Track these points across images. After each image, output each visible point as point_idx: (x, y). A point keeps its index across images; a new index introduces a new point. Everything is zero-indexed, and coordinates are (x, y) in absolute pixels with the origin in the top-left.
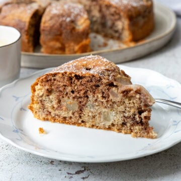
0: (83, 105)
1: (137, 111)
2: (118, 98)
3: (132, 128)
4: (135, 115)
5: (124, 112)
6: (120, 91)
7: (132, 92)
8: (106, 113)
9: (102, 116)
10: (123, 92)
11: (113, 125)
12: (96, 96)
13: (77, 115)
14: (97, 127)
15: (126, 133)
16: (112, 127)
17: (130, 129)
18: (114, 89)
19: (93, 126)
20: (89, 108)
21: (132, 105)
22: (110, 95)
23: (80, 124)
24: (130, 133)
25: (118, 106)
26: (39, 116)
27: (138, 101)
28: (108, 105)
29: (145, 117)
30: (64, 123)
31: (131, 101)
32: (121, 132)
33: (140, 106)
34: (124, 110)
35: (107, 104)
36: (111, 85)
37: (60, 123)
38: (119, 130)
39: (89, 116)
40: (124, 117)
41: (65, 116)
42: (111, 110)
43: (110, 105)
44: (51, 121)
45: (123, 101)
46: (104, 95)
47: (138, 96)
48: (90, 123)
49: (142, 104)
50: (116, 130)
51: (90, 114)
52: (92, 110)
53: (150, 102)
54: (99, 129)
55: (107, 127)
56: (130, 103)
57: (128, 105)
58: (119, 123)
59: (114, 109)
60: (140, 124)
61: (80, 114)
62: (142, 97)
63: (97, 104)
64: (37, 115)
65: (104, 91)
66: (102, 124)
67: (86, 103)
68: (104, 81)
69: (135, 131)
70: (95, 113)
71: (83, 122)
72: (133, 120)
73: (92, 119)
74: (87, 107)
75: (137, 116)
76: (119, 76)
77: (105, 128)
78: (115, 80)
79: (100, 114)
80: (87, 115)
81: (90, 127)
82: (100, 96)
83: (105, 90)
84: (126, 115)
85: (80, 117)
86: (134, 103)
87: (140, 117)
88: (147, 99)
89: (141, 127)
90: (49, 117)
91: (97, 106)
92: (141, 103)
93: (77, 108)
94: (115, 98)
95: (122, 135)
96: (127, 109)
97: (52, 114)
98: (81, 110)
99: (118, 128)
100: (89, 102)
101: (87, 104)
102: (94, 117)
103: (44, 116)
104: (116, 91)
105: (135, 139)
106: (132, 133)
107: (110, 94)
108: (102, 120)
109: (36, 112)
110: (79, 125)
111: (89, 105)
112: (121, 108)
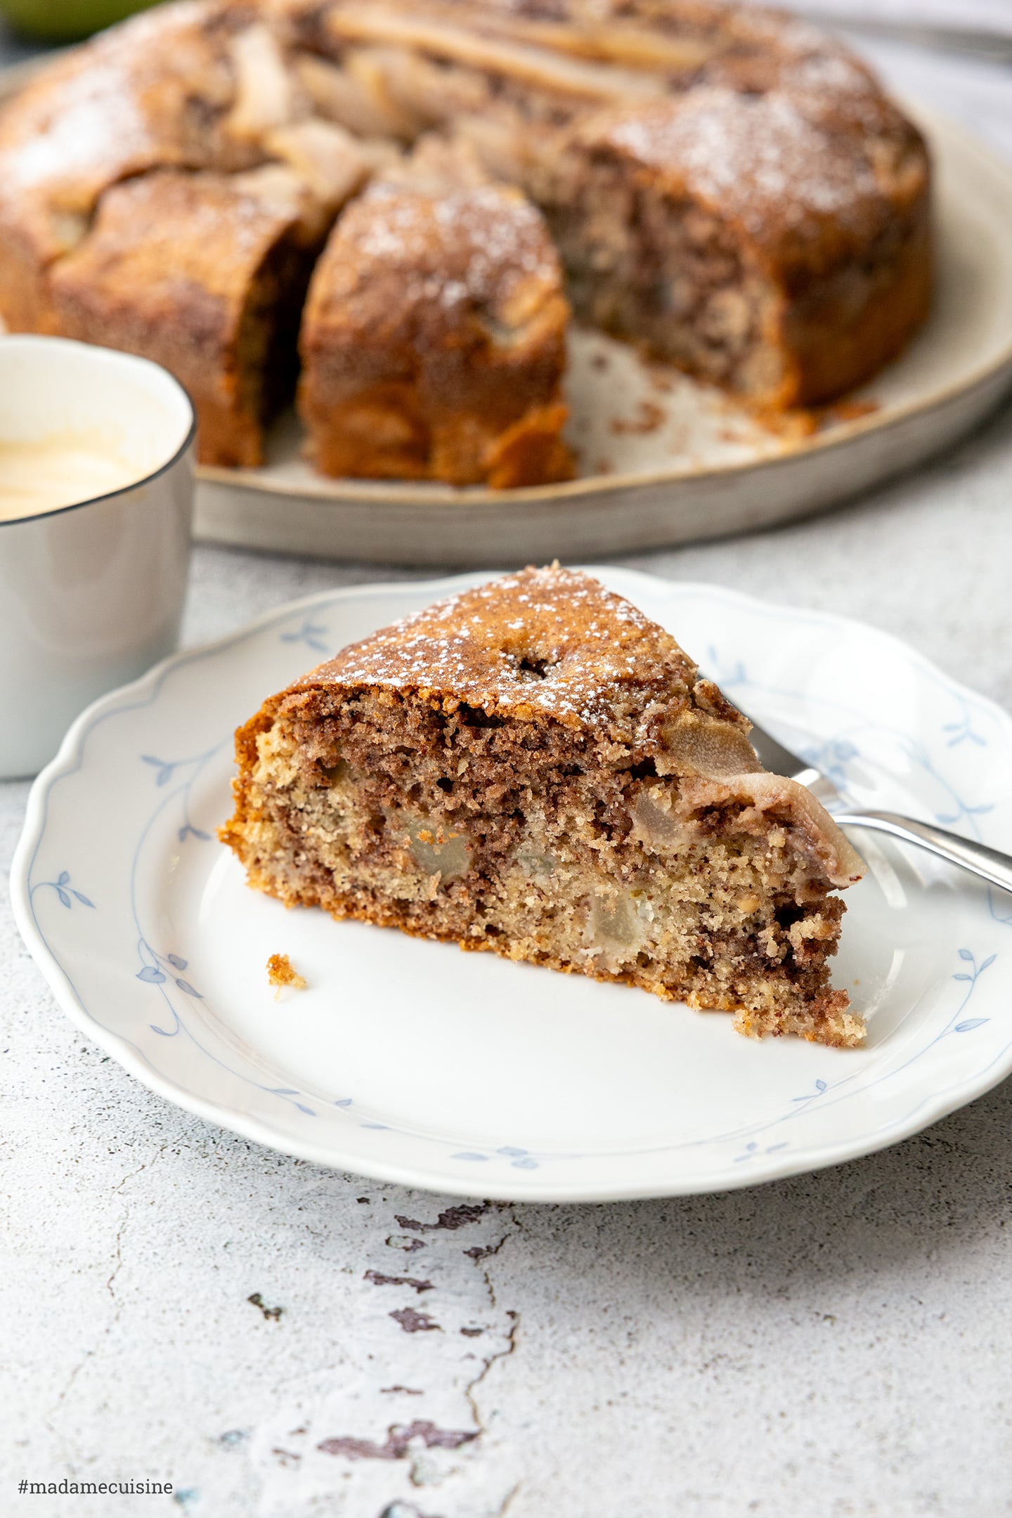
0: (497, 855)
1: (767, 910)
2: (676, 842)
3: (741, 988)
4: (759, 926)
5: (704, 908)
6: (684, 805)
7: (746, 816)
8: (610, 904)
9: (591, 916)
10: (702, 813)
11: (645, 961)
12: (562, 820)
13: (466, 901)
14: (565, 964)
15: (705, 1008)
16: (641, 972)
17: (733, 990)
18: (655, 793)
19: (542, 957)
20: (527, 872)
21: (747, 880)
22: (635, 821)
23: (479, 940)
24: (731, 1011)
25: (671, 875)
26: (272, 880)
27: (778, 862)
28: (625, 870)
29: (811, 945)
30: (395, 927)
31: (742, 861)
32: (684, 999)
33: (786, 884)
34: (703, 898)
35: (620, 863)
36: (642, 770)
37: (375, 923)
38: (676, 991)
39: (523, 905)
40: (704, 929)
41: (403, 895)
42: (637, 894)
43: (635, 869)
44: (331, 909)
45: (699, 853)
46: (605, 818)
47: (776, 838)
48: (526, 941)
49: (796, 879)
50: (659, 987)
51: (531, 901)
52: (540, 880)
53: (838, 870)
54: (574, 971)
55: (615, 970)
56: (733, 869)
57: (724, 876)
58: (677, 958)
59: (654, 891)
60: (782, 973)
61: (481, 892)
62: (798, 844)
63: (565, 855)
64: (265, 874)
65: (603, 797)
66: (591, 952)
67: (510, 847)
68: (610, 752)
69: (757, 1003)
70: (556, 896)
71: (491, 930)
72: (747, 952)
73: (539, 923)
74: (515, 863)
75: (767, 935)
76: (689, 718)
77: (602, 975)
78: (665, 747)
79: (578, 903)
80: (513, 905)
81: (526, 961)
82: (583, 819)
83: (611, 794)
84: (714, 923)
85: (481, 908)
86: (754, 870)
87: (780, 940)
88: (825, 855)
89: (784, 988)
90: (326, 896)
91: (567, 865)
92: (791, 872)
93: (464, 866)
94: (660, 840)
95: (687, 1015)
96: (720, 894)
97: (338, 878)
98: (483, 876)
99: (669, 979)
100: (527, 844)
101: (518, 853)
102: (550, 915)
103: (296, 885)
104: (666, 807)
105: (754, 1043)
106: (741, 1014)
107: (633, 814)
108: (590, 933)
109: (258, 861)
110: (474, 944)
111: (527, 859)
112: (691, 888)
